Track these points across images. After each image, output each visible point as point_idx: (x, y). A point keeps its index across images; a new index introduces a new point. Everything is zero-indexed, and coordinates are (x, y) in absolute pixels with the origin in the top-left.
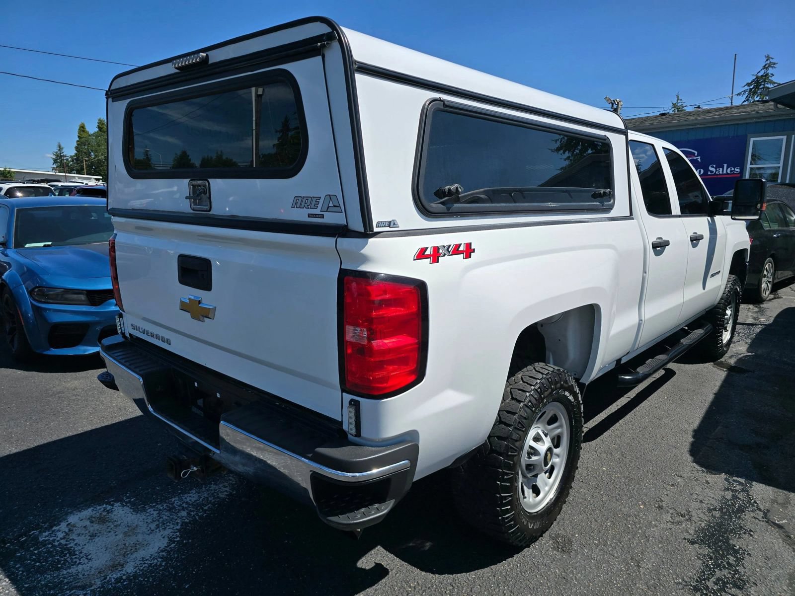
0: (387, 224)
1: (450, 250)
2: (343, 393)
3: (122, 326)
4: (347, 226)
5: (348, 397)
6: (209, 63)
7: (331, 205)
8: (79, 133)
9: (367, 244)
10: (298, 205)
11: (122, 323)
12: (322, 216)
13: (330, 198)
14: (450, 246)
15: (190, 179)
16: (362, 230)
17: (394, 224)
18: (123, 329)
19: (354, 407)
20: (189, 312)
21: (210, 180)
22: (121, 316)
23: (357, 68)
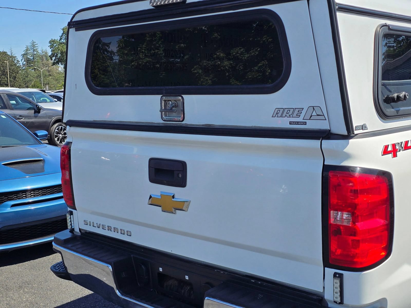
0: (361, 127)
1: (402, 146)
2: (326, 268)
3: (72, 222)
4: (330, 130)
5: (330, 272)
6: (187, 3)
7: (314, 114)
9: (349, 144)
10: (279, 115)
11: (72, 220)
12: (305, 123)
13: (314, 109)
14: (402, 143)
15: (161, 95)
16: (345, 133)
17: (365, 127)
18: (73, 225)
19: (339, 279)
20: (160, 206)
21: (183, 96)
22: (71, 213)
23: (338, 8)
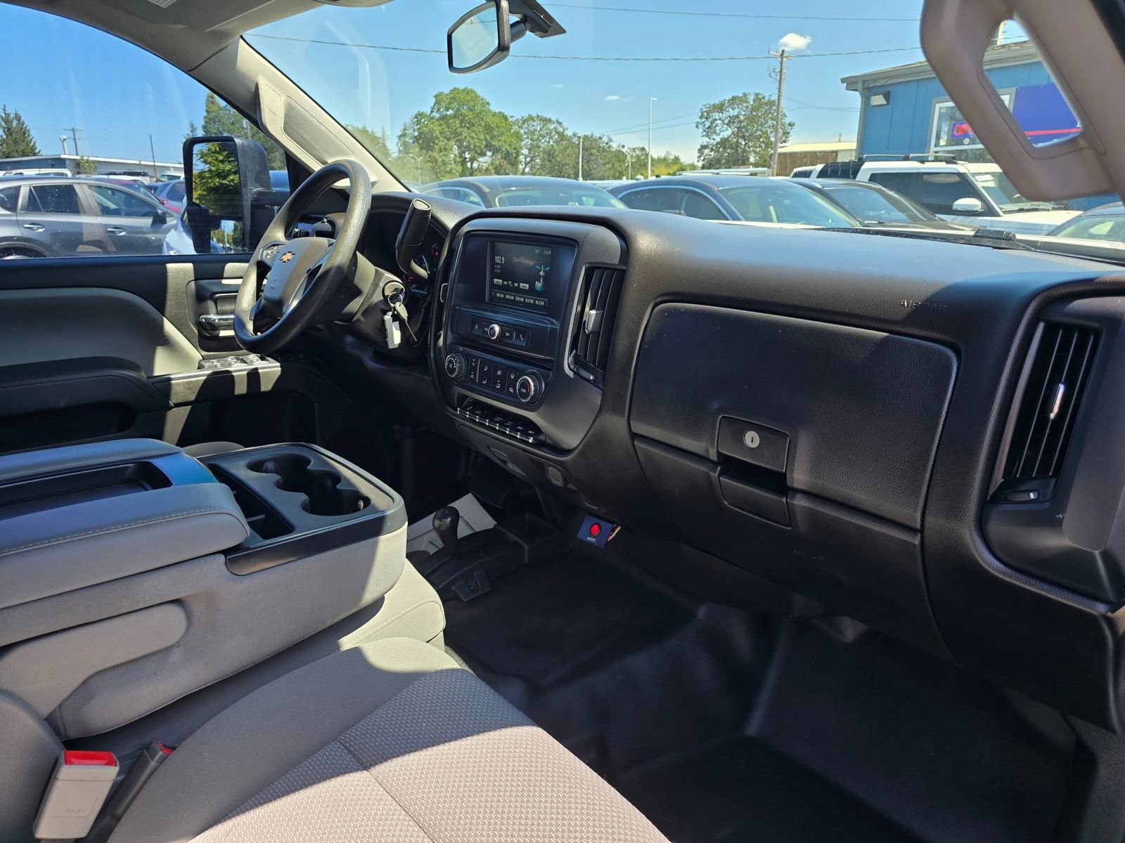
8: (207, 106)
